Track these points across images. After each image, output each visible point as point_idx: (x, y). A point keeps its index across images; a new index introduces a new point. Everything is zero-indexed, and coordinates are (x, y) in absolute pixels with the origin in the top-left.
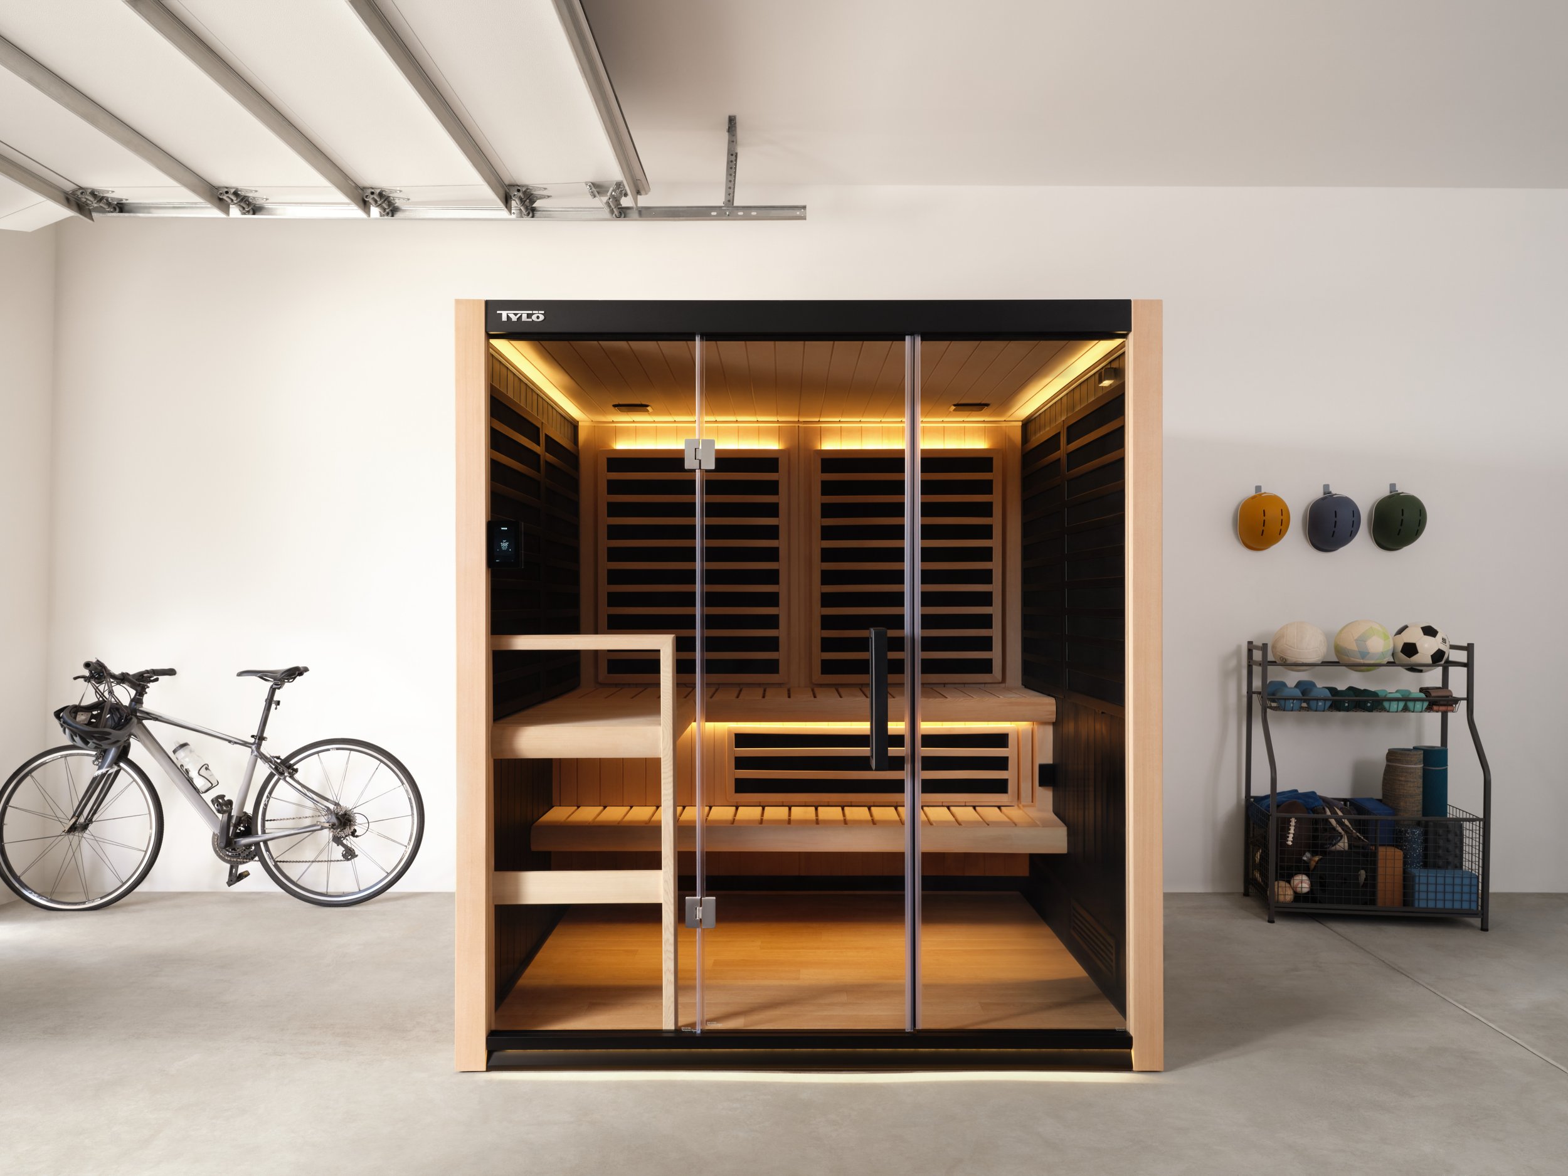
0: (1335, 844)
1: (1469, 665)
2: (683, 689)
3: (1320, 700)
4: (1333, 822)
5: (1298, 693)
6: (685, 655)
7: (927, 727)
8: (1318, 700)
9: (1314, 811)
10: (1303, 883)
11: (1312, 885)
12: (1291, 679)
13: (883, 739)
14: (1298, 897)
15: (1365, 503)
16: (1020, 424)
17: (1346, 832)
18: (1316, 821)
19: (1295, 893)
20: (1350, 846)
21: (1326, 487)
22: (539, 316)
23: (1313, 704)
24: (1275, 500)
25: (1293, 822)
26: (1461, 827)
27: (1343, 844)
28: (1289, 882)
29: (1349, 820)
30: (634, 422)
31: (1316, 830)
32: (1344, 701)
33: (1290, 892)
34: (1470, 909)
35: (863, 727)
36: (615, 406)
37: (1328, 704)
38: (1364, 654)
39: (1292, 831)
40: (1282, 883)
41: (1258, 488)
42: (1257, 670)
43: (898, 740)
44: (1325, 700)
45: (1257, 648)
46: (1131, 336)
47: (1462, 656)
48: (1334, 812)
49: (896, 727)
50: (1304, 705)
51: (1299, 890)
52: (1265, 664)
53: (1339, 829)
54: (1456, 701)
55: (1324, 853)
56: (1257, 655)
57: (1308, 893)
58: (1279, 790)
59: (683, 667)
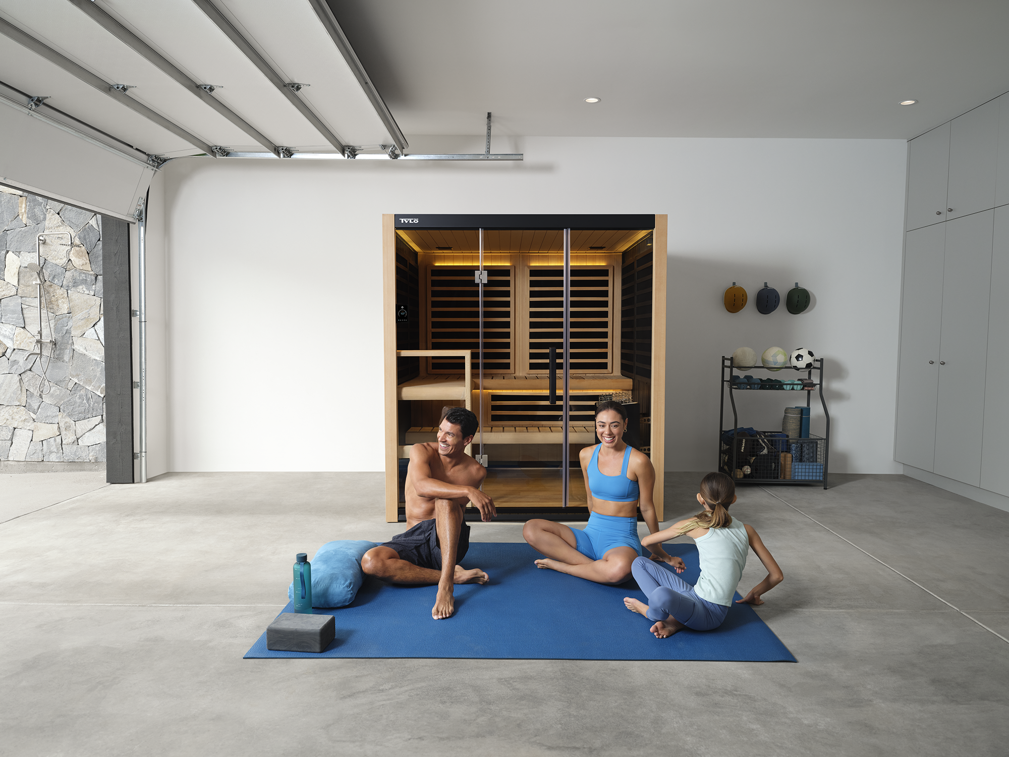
0: (762, 451)
1: (821, 369)
2: (474, 376)
3: (756, 384)
4: (760, 440)
5: (746, 380)
6: (475, 361)
7: (572, 392)
8: (755, 384)
9: (752, 436)
10: (748, 470)
11: (751, 470)
12: (741, 374)
13: (554, 397)
14: (745, 476)
15: (783, 292)
16: (621, 254)
17: (767, 446)
18: (754, 441)
19: (744, 474)
20: (768, 452)
21: (766, 283)
22: (416, 221)
23: (753, 386)
24: (741, 289)
25: (744, 440)
26: (817, 443)
27: (765, 451)
28: (741, 469)
29: (767, 440)
30: (443, 253)
31: (753, 445)
32: (766, 385)
33: (742, 474)
34: (820, 480)
35: (546, 392)
36: (437, 248)
37: (759, 386)
38: (776, 363)
39: (743, 445)
40: (739, 470)
41: (734, 284)
42: (727, 371)
43: (560, 398)
44: (758, 384)
45: (727, 359)
46: (655, 229)
47: (818, 364)
48: (760, 436)
49: (559, 392)
50: (748, 387)
51: (746, 473)
52: (731, 367)
53: (764, 445)
54: (815, 385)
55: (757, 456)
56: (727, 363)
57: (750, 474)
58: (738, 427)
59: (474, 366)
